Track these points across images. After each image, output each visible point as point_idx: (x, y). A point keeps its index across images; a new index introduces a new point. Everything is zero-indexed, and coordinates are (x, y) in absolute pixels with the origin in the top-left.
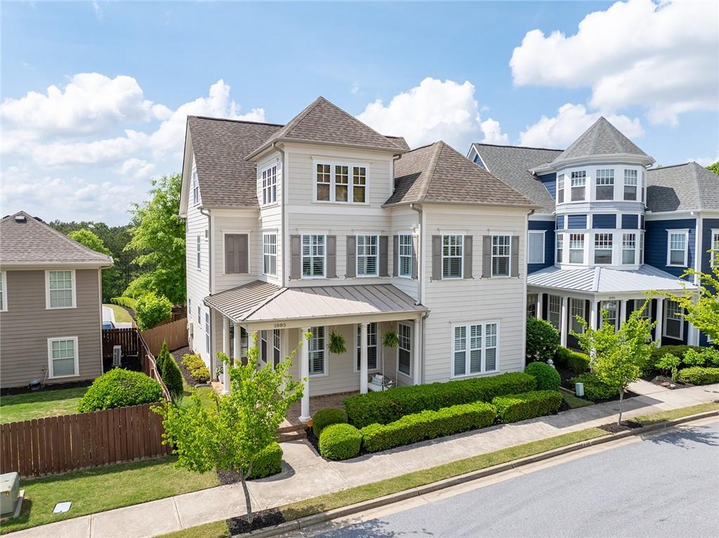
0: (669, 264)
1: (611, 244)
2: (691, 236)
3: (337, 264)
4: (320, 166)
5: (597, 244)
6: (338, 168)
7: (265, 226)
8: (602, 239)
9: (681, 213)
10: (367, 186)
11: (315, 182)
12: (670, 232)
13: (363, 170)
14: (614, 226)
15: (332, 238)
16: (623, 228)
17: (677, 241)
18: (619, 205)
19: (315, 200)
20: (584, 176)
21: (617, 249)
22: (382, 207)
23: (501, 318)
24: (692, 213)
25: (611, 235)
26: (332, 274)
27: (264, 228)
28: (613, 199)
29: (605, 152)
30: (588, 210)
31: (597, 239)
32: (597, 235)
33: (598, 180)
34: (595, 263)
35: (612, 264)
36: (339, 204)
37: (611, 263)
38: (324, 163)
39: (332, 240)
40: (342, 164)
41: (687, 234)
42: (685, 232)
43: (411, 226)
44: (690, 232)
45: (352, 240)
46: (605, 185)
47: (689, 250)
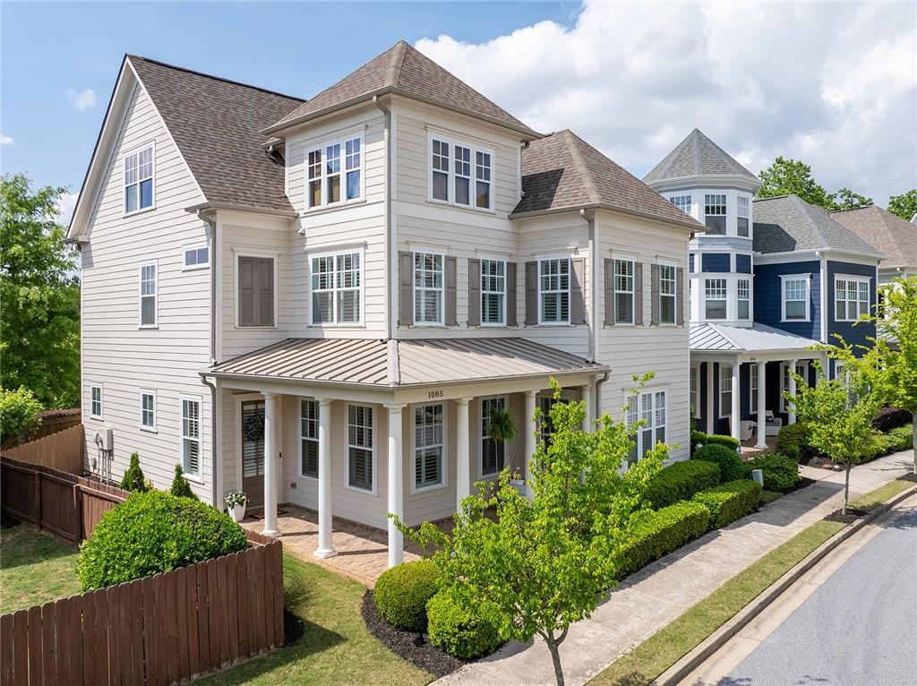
0: (784, 319)
1: (724, 292)
2: (814, 283)
3: (458, 304)
4: (436, 143)
5: (707, 292)
6: (458, 149)
7: (310, 244)
8: (713, 286)
9: (800, 253)
10: (492, 182)
11: (431, 169)
12: (785, 279)
13: (487, 157)
14: (727, 270)
15: (452, 260)
16: (737, 272)
17: (794, 289)
18: (734, 242)
19: (430, 197)
20: (689, 202)
21: (731, 300)
22: (510, 218)
23: (668, 384)
24: (817, 253)
25: (724, 281)
26: (452, 320)
27: (308, 247)
28: (725, 234)
29: (715, 172)
30: (696, 248)
31: (707, 286)
32: (707, 281)
33: (707, 208)
34: (707, 318)
35: (728, 319)
36: (459, 208)
37: (725, 318)
38: (442, 139)
39: (451, 263)
40: (463, 145)
41: (808, 280)
42: (806, 277)
43: (568, 245)
44: (811, 277)
45: (475, 266)
46: (716, 215)
47: (811, 300)
